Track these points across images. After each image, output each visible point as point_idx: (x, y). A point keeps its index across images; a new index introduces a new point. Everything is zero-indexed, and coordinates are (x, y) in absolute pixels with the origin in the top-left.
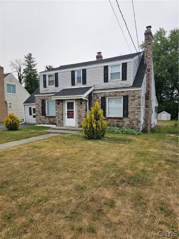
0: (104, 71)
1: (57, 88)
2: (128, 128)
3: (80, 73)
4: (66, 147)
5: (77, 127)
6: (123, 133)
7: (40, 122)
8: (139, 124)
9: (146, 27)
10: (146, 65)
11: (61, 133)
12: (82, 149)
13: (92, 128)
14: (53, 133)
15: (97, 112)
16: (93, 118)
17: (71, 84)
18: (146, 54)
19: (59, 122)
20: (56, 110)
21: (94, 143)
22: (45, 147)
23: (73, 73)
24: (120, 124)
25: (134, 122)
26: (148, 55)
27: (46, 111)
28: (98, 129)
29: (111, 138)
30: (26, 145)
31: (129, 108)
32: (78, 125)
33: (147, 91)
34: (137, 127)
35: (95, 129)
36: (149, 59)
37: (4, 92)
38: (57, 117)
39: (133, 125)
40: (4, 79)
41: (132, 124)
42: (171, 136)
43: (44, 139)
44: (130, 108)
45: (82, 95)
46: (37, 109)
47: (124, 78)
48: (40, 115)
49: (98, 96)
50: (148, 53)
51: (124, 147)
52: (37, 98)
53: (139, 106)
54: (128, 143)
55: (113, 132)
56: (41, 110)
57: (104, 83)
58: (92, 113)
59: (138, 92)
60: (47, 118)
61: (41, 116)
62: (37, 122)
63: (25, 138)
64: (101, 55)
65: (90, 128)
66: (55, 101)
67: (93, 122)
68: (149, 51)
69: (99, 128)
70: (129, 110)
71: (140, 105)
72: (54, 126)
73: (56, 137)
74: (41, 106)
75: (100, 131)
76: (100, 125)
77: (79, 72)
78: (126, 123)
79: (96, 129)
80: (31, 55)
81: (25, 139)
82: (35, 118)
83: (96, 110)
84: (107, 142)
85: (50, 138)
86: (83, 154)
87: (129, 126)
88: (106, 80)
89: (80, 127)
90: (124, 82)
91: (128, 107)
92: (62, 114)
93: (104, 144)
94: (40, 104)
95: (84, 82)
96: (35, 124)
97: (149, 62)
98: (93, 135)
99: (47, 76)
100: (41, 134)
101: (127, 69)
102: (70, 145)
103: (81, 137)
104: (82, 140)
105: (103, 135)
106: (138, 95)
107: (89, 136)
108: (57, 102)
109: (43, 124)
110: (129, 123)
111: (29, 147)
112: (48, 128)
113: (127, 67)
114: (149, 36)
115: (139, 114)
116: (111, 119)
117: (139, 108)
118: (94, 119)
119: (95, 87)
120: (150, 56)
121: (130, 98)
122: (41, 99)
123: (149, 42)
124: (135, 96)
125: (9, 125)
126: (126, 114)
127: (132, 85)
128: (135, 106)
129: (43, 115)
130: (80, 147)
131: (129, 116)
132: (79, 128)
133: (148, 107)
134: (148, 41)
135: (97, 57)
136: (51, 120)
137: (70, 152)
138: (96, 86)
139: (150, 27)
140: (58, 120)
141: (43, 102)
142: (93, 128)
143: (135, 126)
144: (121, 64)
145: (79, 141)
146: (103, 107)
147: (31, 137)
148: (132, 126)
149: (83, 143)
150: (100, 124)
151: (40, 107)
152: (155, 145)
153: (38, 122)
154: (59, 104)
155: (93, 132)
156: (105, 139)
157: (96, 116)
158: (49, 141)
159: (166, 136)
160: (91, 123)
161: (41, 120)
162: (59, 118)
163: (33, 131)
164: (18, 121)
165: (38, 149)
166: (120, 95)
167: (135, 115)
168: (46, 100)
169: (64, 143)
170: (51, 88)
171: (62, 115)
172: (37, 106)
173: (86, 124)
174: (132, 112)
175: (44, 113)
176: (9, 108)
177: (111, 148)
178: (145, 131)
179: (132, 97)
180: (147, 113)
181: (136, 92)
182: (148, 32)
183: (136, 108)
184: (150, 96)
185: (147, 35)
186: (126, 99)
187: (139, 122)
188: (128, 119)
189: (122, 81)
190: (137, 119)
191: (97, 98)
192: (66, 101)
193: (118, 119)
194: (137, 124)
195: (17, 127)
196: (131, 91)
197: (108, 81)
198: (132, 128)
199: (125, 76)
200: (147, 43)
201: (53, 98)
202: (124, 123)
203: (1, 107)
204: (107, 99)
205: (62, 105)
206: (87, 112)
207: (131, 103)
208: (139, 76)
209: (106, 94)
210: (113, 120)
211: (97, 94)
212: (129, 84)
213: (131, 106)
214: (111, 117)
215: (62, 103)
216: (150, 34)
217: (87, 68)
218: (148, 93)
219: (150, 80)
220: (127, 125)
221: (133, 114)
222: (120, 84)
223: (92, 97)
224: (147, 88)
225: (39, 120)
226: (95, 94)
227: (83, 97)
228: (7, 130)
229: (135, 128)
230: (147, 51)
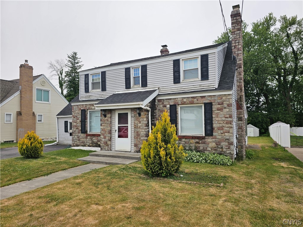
1: (104, 93)
2: (214, 154)
3: (139, 71)
4: (110, 198)
5: (132, 151)
6: (206, 162)
7: (78, 143)
8: (232, 147)
9: (233, 7)
10: (234, 58)
11: (106, 163)
12: (142, 204)
13: (157, 157)
14: (94, 162)
15: (165, 130)
16: (160, 139)
17: (125, 86)
18: (235, 43)
19: (106, 143)
20: (101, 125)
21: (163, 187)
22: (71, 199)
23: (128, 70)
24: (201, 147)
25: (224, 144)
26: (237, 44)
27: (87, 127)
28: (169, 160)
29: (191, 174)
30: (36, 194)
31: (213, 122)
32: (134, 149)
33: (239, 97)
34: (228, 152)
35: (163, 159)
36: (238, 50)
37: (31, 100)
38: (102, 136)
39: (222, 148)
40: (33, 83)
41: (219, 146)
43: (75, 178)
44: (216, 122)
45: (141, 103)
46: (75, 124)
47: (205, 76)
48: (78, 133)
49: (165, 103)
51: (220, 197)
52: (74, 107)
53: (230, 119)
54: (224, 187)
55: (190, 160)
56: (79, 124)
57: (174, 85)
58: (158, 131)
59: (228, 97)
60: (89, 137)
61: (79, 135)
62: (73, 142)
63: (44, 175)
64: (166, 49)
65: (155, 157)
66: (100, 112)
67: (160, 148)
68: (239, 39)
69: (170, 158)
70: (214, 126)
71: (231, 117)
72: (98, 149)
73: (96, 171)
74: (80, 119)
75: (172, 162)
76: (173, 153)
77: (136, 69)
78: (210, 145)
79: (166, 159)
80: (75, 54)
81: (43, 178)
82: (71, 137)
83: (164, 126)
84: (186, 183)
85: (85, 174)
86: (142, 219)
87: (215, 150)
88: (177, 80)
89: (137, 152)
90: (205, 83)
91: (212, 121)
92: (111, 130)
93: (182, 190)
94: (79, 117)
95: (144, 84)
96: (70, 146)
97: (240, 55)
98: (160, 170)
99: (90, 75)
100: (75, 165)
101: (209, 63)
102: (119, 192)
103: (139, 173)
104: (140, 178)
105: (177, 169)
106: (228, 102)
107: (152, 172)
108: (103, 113)
109: (82, 146)
110: (216, 146)
111: (40, 198)
112: (88, 153)
113: (209, 61)
114: (238, 18)
115: (231, 132)
116: (186, 139)
117: (231, 123)
118: (162, 141)
119: (159, 90)
121: (215, 107)
122: (80, 109)
123: (239, 27)
124: (222, 104)
126: (209, 131)
127: (217, 87)
128: (224, 119)
129: (82, 133)
130: (137, 198)
131: (214, 134)
132: (136, 153)
133: (241, 120)
134: (237, 25)
135: (162, 51)
136: (95, 139)
137: (117, 214)
138: (161, 90)
139: (238, 6)
140: (103, 140)
141: (84, 113)
142: (160, 158)
143: (224, 150)
144: (200, 57)
145: (135, 181)
146: (174, 120)
147: (55, 172)
148: (221, 150)
149: (142, 187)
150: (172, 151)
151: (78, 121)
152: (272, 188)
153: (76, 143)
154: (105, 116)
155: (160, 164)
156: (180, 177)
157: (165, 136)
158: (83, 182)
160: (156, 148)
161: (79, 140)
162: (105, 138)
163: (63, 159)
164: (41, 143)
165: (54, 206)
166: (199, 102)
167: (224, 133)
168: (87, 110)
169: (108, 188)
170: (96, 93)
171: (110, 132)
172: (75, 119)
173: (147, 150)
174: (219, 129)
175: (84, 130)
176: (38, 122)
177: (196, 201)
178: (239, 158)
179: (219, 104)
180: (240, 128)
181: (224, 98)
182: (236, 12)
183: (225, 122)
184: (243, 103)
185: (234, 17)
186: (208, 107)
187: (232, 144)
188: (214, 140)
189: (201, 80)
190: (227, 140)
191: (163, 107)
192: (116, 111)
193: (197, 139)
194: (228, 148)
195: (38, 154)
196: (217, 96)
197: (180, 82)
198: (221, 154)
199: (206, 74)
200: (236, 28)
201: (97, 107)
202: (207, 145)
203: (27, 120)
204: (179, 108)
205: (111, 117)
206: (149, 128)
207: (217, 114)
208: (227, 74)
209: (177, 100)
210: (189, 140)
211: (163, 101)
212: (213, 86)
213: (217, 119)
214: (186, 135)
215: (111, 114)
216: (239, 15)
217: (147, 63)
218: (240, 99)
219: (241, 80)
220: (211, 149)
221: (222, 131)
222: (198, 86)
223: (156, 106)
224: (238, 92)
225: (77, 139)
226: (160, 100)
227: (143, 105)
228: (21, 159)
229: (225, 154)
230: (236, 39)
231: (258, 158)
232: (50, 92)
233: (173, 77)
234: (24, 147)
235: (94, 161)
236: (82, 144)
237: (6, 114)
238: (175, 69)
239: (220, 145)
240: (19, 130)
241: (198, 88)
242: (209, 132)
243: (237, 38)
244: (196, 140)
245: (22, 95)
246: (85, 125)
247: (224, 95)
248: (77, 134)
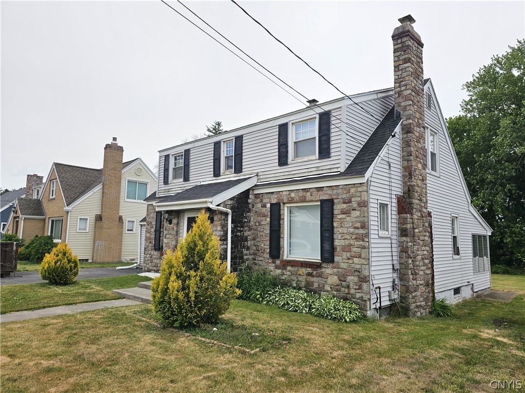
0: (279, 138)
1: (187, 184)
2: (334, 297)
3: (232, 146)
8: (365, 286)
9: (400, 19)
17: (212, 173)
18: (400, 87)
20: (165, 237)
23: (217, 146)
24: (316, 282)
25: (351, 279)
26: (403, 88)
31: (335, 236)
33: (407, 189)
34: (358, 295)
37: (118, 198)
39: (348, 287)
41: (344, 283)
44: (340, 237)
45: (210, 200)
46: (148, 235)
47: (325, 152)
48: (151, 250)
49: (264, 201)
50: (403, 83)
52: (149, 208)
56: (153, 236)
57: (279, 168)
61: (152, 253)
62: (145, 265)
68: (407, 78)
70: (337, 243)
71: (364, 226)
74: (154, 227)
77: (229, 142)
78: (329, 281)
80: (219, 124)
87: (337, 290)
88: (283, 160)
90: (325, 163)
91: (333, 233)
94: (154, 223)
95: (238, 169)
96: (140, 270)
97: (408, 108)
99: (171, 156)
101: (332, 127)
106: (359, 199)
108: (166, 217)
110: (338, 282)
113: (332, 123)
114: (405, 39)
115: (363, 256)
116: (293, 266)
117: (364, 238)
119: (259, 178)
120: (409, 92)
121: (338, 208)
122: (155, 211)
123: (406, 56)
124: (350, 201)
126: (328, 253)
127: (342, 171)
128: (352, 230)
129: (156, 249)
131: (336, 259)
133: (406, 236)
134: (403, 53)
138: (261, 177)
141: (159, 217)
143: (352, 291)
144: (318, 116)
148: (346, 290)
151: (152, 230)
153: (147, 266)
154: (170, 222)
156: (208, 331)
161: (152, 262)
166: (313, 198)
167: (352, 257)
170: (177, 185)
172: (148, 227)
174: (347, 248)
175: (158, 246)
176: (127, 232)
179: (344, 203)
181: (352, 190)
182: (403, 30)
183: (354, 237)
185: (398, 39)
186: (327, 209)
187: (365, 279)
188: (335, 270)
189: (319, 159)
190: (357, 271)
191: (262, 207)
193: (309, 267)
194: (357, 287)
196: (341, 187)
197: (287, 163)
198: (345, 299)
199: (326, 146)
200: (401, 58)
202: (325, 280)
204: (286, 209)
205: (178, 224)
207: (342, 221)
209: (281, 195)
210: (297, 268)
211: (262, 196)
212: (337, 168)
213: (340, 231)
214: (297, 259)
215: (178, 219)
217: (244, 133)
218: (409, 194)
219: (411, 155)
220: (331, 288)
221: (349, 255)
222: (315, 169)
223: (250, 205)
224: (404, 179)
225: (149, 260)
226: (258, 195)
227: (213, 203)
228: (43, 285)
229: (354, 300)
230: (402, 79)
232: (149, 186)
233: (277, 154)
236: (155, 268)
237: (80, 219)
238: (281, 140)
239: (345, 281)
240: (96, 244)
241: (314, 173)
242: (326, 255)
243: (403, 76)
244: (308, 269)
245: (105, 191)
246: (160, 237)
247: (353, 186)
248: (150, 252)
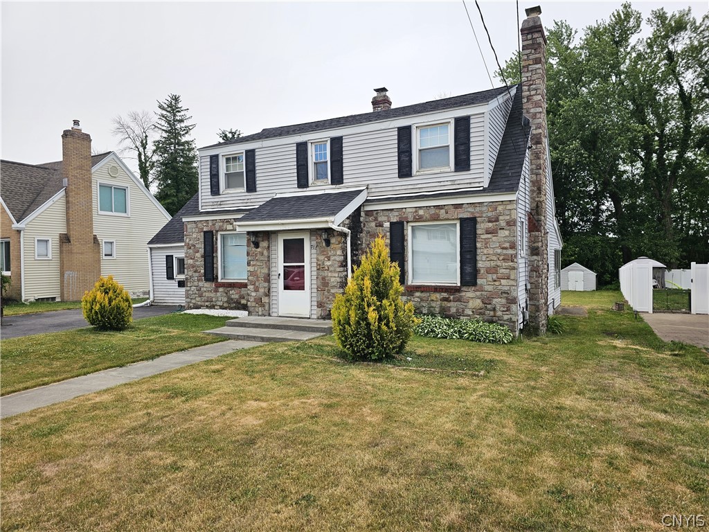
0: (399, 143)
1: (252, 195)
2: (478, 322)
3: (325, 149)
4: (278, 391)
5: (313, 316)
6: (461, 337)
7: (198, 301)
8: (514, 307)
9: (527, 10)
10: (527, 124)
11: (263, 339)
12: (335, 400)
13: (363, 324)
14: (237, 338)
15: (379, 273)
16: (369, 289)
17: (296, 182)
18: (529, 90)
19: (259, 301)
20: (249, 264)
21: (374, 376)
22: (208, 392)
23: (302, 149)
24: (453, 307)
25: (498, 302)
26: (533, 93)
27: (217, 268)
28: (384, 328)
29: (427, 356)
30: (145, 387)
31: (478, 258)
32: (316, 312)
33: (535, 205)
34: (506, 317)
35: (374, 327)
36: (537, 105)
37: (90, 209)
38: (251, 287)
39: (494, 310)
40: (92, 172)
41: (489, 306)
42: (615, 347)
43: (208, 362)
44: (484, 258)
45: (331, 218)
46: (191, 262)
47: (463, 163)
48: (198, 280)
49: (380, 219)
50: (534, 86)
51: (475, 390)
52: (189, 226)
53: (511, 252)
54: (485, 377)
55: (430, 334)
56: (201, 262)
57: (399, 180)
58: (364, 275)
59: (509, 207)
60: (221, 289)
61: (201, 284)
62: (189, 300)
63: (147, 359)
64: (385, 96)
65: (358, 323)
66: (246, 236)
67: (369, 305)
68: (537, 82)
69: (387, 325)
70: (480, 265)
71: (513, 246)
72: (242, 315)
73: (246, 352)
74: (202, 251)
75: (391, 333)
76: (391, 316)
77: (319, 145)
78: (471, 304)
79: (379, 327)
80: (176, 99)
81: (145, 363)
82: (183, 289)
83: (378, 264)
84: (417, 371)
85: (227, 356)
86: (336, 419)
87: (480, 314)
88: (405, 170)
89: (324, 318)
90: (463, 176)
91: (475, 255)
92: (269, 275)
93: (408, 380)
94: (201, 246)
95: (337, 178)
96: (181, 308)
97: (538, 116)
98: (368, 347)
99: (220, 157)
100: (200, 343)
101: (472, 135)
102: (293, 384)
103: (329, 354)
104: (331, 362)
105: (401, 347)
106: (508, 217)
107: (353, 351)
108: (253, 239)
109: (207, 307)
110: (481, 305)
111: (153, 391)
112: (223, 321)
113: (471, 131)
114: (536, 35)
115: (512, 277)
116: (422, 292)
117: (512, 258)
118: (371, 293)
119: (369, 191)
120: (539, 97)
121: (481, 227)
122: (201, 230)
123: (537, 56)
124: (497, 220)
125: (96, 312)
126: (470, 275)
127: (486, 186)
128: (499, 251)
129: (207, 280)
130: (327, 392)
131: (479, 281)
132: (322, 321)
133: (537, 254)
134: (533, 51)
135: (375, 102)
136: (234, 294)
137: (293, 412)
138: (373, 190)
139: (537, 10)
140: (254, 294)
141: (209, 237)
142: (368, 324)
143: (499, 313)
144: (453, 122)
145: (321, 367)
146: (398, 253)
147: (165, 354)
148: (492, 313)
149: (334, 377)
150: (390, 311)
151: (198, 255)
152: (575, 380)
153: (193, 301)
154: (257, 245)
155: (369, 336)
156: (406, 361)
157: (377, 284)
158: (223, 369)
159: (601, 346)
160: (360, 307)
161: (201, 296)
162: (256, 290)
163: (175, 332)
164: (127, 300)
165: (183, 402)
166: (450, 217)
167: (499, 279)
168: (217, 231)
169: (273, 377)
170: (235, 197)
171: (268, 278)
172: (191, 251)
173: (344, 310)
174: (489, 271)
175: (210, 275)
176: (105, 258)
177: (430, 397)
178: (530, 330)
179: (490, 221)
180: (535, 271)
181: (500, 208)
182: (531, 24)
183: (501, 258)
184: (543, 218)
185: (528, 34)
186: (469, 228)
187: (514, 301)
188: (478, 293)
189: (455, 172)
190: (505, 293)
191: (376, 226)
192: (279, 235)
193: (445, 292)
194: (505, 309)
195: (123, 321)
196: (486, 204)
197: (411, 174)
198: (491, 322)
199: (464, 157)
200: (531, 57)
201: (239, 226)
202: (465, 304)
203: (82, 254)
204: (410, 229)
205: (269, 247)
206: (347, 271)
207: (486, 242)
208: (509, 158)
209: (404, 213)
210: (428, 294)
211: (377, 213)
212: (479, 182)
213: (485, 252)
214: (424, 284)
215: (269, 241)
216: (538, 29)
217: (344, 134)
218: (537, 211)
219: (540, 169)
220: (473, 312)
221: (495, 277)
222: (449, 183)
223: (362, 224)
224: (532, 194)
225: (196, 294)
226: (371, 212)
227: (335, 223)
228: (90, 331)
229: (501, 322)
230: (531, 82)
231: (574, 331)
232: (129, 192)
233: (397, 163)
234: (97, 307)
235: (238, 336)
236: (207, 304)
237: (38, 240)
238: (402, 146)
239: (490, 304)
240: (66, 276)
241: (448, 188)
242: (468, 278)
243: (533, 79)
244: (442, 294)
245: (70, 199)
246: (213, 264)
247: (501, 203)
248: (196, 284)
